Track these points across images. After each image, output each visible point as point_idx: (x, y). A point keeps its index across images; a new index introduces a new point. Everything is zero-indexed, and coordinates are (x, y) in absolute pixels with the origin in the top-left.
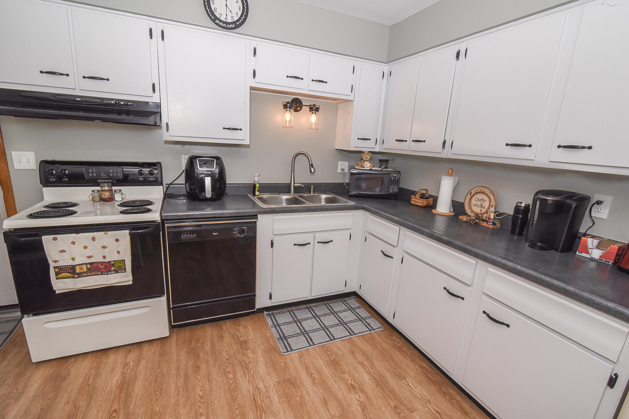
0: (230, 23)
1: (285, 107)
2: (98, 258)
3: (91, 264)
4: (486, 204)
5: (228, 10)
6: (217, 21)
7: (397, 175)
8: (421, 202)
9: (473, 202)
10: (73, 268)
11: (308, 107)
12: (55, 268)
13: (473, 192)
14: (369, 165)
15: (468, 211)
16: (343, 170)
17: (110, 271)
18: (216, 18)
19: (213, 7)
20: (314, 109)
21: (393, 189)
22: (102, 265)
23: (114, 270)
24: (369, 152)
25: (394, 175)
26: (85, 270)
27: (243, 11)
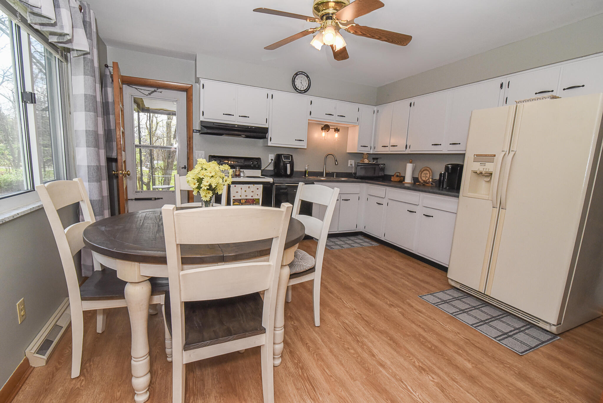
0: (302, 91)
1: (322, 129)
2: (249, 197)
3: (246, 199)
4: (428, 176)
5: (302, 85)
6: (297, 90)
7: (383, 166)
8: (397, 179)
9: (423, 175)
10: (240, 200)
11: (334, 129)
12: (233, 199)
13: (422, 170)
14: (367, 161)
15: (420, 180)
16: (351, 165)
17: (254, 203)
18: (297, 89)
19: (295, 83)
20: (337, 130)
21: (381, 174)
22: (250, 200)
23: (255, 203)
24: (367, 154)
25: (381, 166)
26: (244, 202)
27: (309, 85)
